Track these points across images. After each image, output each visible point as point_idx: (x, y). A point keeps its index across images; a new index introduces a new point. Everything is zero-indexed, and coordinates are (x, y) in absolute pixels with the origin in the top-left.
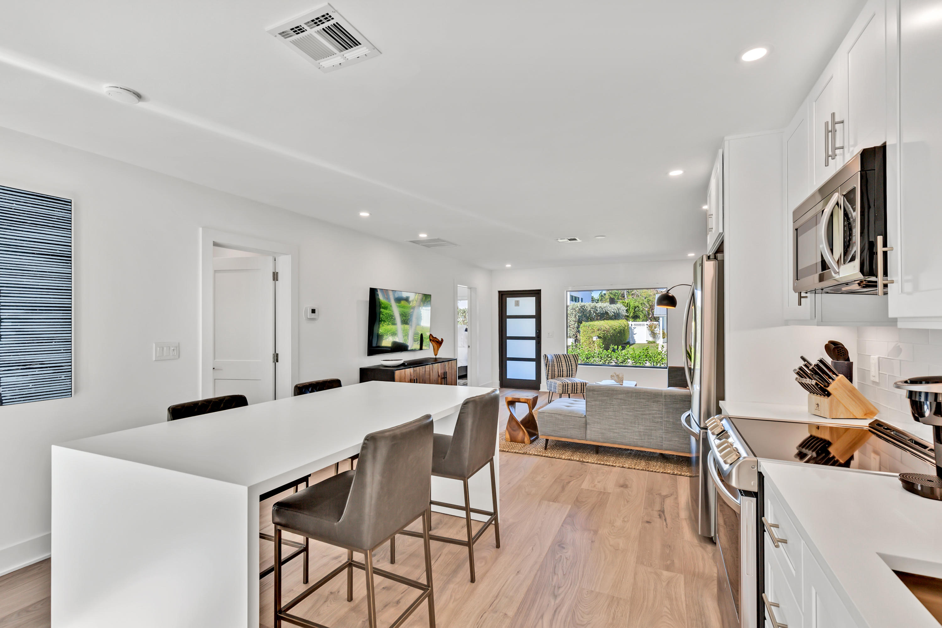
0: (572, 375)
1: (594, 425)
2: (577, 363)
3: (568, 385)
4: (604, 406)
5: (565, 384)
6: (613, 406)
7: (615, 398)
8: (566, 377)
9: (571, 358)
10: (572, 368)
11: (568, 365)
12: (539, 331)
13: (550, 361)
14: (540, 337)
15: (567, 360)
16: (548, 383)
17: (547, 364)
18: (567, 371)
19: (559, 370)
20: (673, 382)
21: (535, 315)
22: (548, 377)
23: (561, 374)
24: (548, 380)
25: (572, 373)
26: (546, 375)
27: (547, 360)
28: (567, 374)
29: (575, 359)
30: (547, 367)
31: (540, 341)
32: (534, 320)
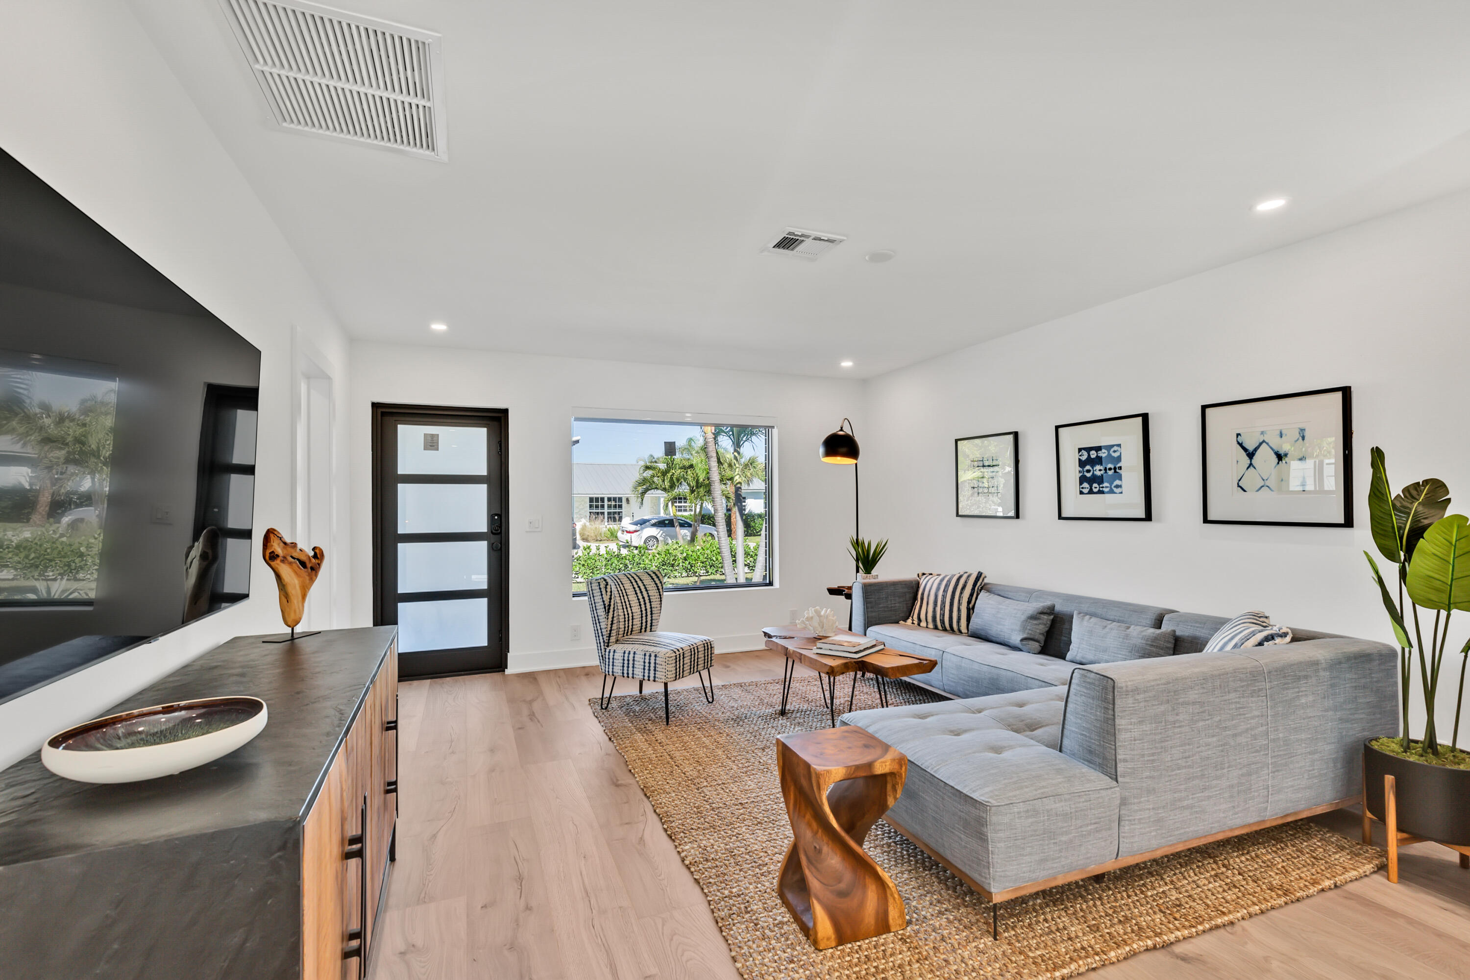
0: (651, 628)
1: (1140, 802)
2: (661, 591)
3: (683, 654)
4: (1161, 733)
6: (1180, 727)
7: (1183, 704)
8: (641, 632)
9: (648, 581)
10: (651, 608)
11: (642, 600)
12: (500, 516)
13: (613, 597)
14: (501, 533)
15: (637, 589)
16: (607, 657)
17: (610, 605)
18: (642, 617)
19: (627, 616)
20: (874, 614)
21: (486, 474)
22: (609, 640)
23: (630, 627)
24: (612, 648)
25: (652, 620)
26: (602, 635)
27: (609, 593)
28: (642, 623)
29: (658, 582)
30: (609, 612)
31: (501, 544)
32: (483, 488)
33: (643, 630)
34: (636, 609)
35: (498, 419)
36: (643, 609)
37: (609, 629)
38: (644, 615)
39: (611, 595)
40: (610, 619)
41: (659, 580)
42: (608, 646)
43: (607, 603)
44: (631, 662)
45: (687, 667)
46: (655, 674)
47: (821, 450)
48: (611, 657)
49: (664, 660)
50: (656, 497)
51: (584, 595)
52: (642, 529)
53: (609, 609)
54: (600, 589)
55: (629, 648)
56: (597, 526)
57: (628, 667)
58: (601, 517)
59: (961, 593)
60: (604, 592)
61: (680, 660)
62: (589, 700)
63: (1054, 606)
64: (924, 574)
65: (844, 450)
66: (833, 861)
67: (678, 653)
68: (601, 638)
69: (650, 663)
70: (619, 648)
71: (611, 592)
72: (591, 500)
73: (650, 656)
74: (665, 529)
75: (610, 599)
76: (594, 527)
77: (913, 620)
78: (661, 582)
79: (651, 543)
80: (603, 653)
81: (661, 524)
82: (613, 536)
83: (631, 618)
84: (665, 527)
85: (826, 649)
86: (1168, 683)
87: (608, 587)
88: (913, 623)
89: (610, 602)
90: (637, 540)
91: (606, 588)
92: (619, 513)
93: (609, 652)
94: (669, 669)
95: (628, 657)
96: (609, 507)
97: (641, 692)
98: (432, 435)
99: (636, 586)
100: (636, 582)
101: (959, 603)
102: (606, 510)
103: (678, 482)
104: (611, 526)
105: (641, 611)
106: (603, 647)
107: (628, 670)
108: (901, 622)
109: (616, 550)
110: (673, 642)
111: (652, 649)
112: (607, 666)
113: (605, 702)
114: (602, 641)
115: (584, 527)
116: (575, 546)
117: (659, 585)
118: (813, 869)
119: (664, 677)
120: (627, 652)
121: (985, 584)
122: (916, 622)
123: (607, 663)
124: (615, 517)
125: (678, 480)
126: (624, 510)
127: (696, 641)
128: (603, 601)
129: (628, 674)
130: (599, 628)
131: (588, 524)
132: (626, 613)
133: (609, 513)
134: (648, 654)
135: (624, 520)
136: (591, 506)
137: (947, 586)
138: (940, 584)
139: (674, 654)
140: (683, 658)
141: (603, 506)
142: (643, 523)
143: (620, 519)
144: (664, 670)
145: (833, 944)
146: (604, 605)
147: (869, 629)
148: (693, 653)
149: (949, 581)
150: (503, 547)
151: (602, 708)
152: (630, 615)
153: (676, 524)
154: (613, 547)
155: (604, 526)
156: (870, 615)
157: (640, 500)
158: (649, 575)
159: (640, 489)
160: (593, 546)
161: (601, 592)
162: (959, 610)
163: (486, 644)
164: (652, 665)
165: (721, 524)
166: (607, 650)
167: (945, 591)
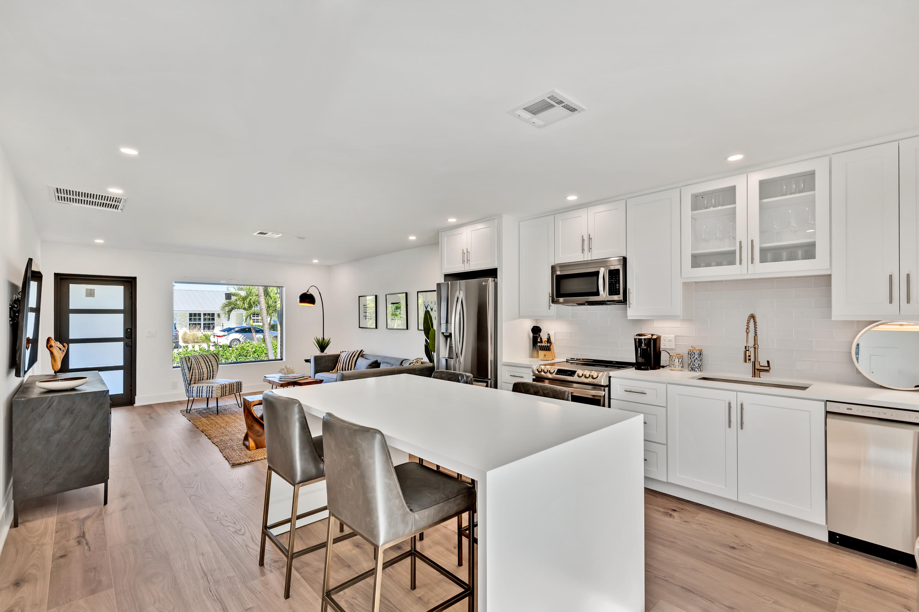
0: (213, 377)
2: (218, 363)
3: (226, 386)
5: (224, 386)
8: (207, 380)
9: (211, 358)
10: (213, 369)
11: (208, 366)
12: (131, 329)
13: (192, 364)
14: (131, 338)
15: (206, 361)
16: (189, 390)
17: (191, 368)
18: (208, 373)
19: (200, 373)
20: (319, 368)
21: (123, 309)
22: (190, 382)
23: (202, 378)
24: (192, 386)
25: (213, 375)
26: (187, 381)
27: (190, 363)
28: (208, 376)
29: (216, 358)
30: (190, 370)
31: (132, 343)
32: (121, 316)
33: (209, 379)
34: (205, 370)
35: (131, 282)
36: (209, 370)
37: (190, 378)
38: (209, 372)
39: (191, 363)
40: (191, 374)
41: (217, 357)
42: (190, 385)
43: (189, 367)
44: (201, 391)
45: (227, 392)
46: (212, 394)
47: (298, 300)
48: (191, 389)
49: (216, 388)
50: (240, 313)
51: (179, 367)
52: (228, 334)
53: (190, 369)
54: (186, 361)
55: (199, 385)
56: (195, 333)
57: (199, 393)
58: (198, 326)
59: (353, 358)
60: (188, 362)
61: (224, 389)
62: (181, 411)
63: (377, 361)
64: (343, 352)
65: (308, 300)
66: (257, 428)
67: (223, 385)
68: (186, 382)
69: (209, 390)
70: (195, 386)
71: (191, 362)
72: (191, 315)
73: (210, 387)
74: (245, 334)
75: (191, 365)
76: (192, 333)
77: (335, 370)
78: (218, 358)
79: (235, 343)
80: (188, 388)
81: (243, 331)
82: (207, 339)
83: (202, 374)
84: (246, 332)
85: (283, 379)
86: (362, 375)
87: (190, 360)
88: (335, 371)
89: (191, 366)
90: (225, 341)
91: (189, 360)
92: (212, 323)
93: (191, 388)
94: (218, 392)
95: (200, 389)
96: (205, 320)
97: (207, 406)
98: (91, 289)
99: (205, 360)
100: (205, 358)
101: (352, 362)
102: (202, 322)
103: (254, 304)
104: (206, 333)
105: (208, 371)
106: (187, 386)
107: (199, 394)
108: (331, 371)
109: (206, 348)
110: (221, 382)
111: (210, 385)
112: (189, 394)
113: (188, 411)
114: (187, 383)
115: (185, 334)
116: (177, 347)
117: (217, 359)
118: (250, 430)
119: (216, 395)
120: (199, 387)
121: (363, 354)
122: (336, 371)
123: (189, 392)
124: (209, 326)
125: (254, 303)
126: (215, 322)
127: (233, 381)
128: (188, 366)
129: (199, 396)
130: (185, 378)
131: (188, 331)
132: (200, 371)
133: (204, 324)
134: (209, 387)
135: (215, 328)
136: (190, 319)
137: (348, 356)
138: (346, 355)
139: (221, 386)
140: (226, 388)
141: (200, 319)
142: (229, 330)
143: (213, 328)
144: (216, 393)
145: (255, 449)
146: (188, 367)
147: (316, 374)
148: (231, 386)
149: (350, 354)
150: (133, 345)
151: (187, 412)
152: (202, 372)
153: (253, 331)
154: (205, 346)
155: (200, 333)
156: (317, 369)
157: (227, 315)
158: (212, 355)
159: (227, 309)
160: (190, 346)
161: (187, 362)
162: (351, 365)
163: (122, 393)
164: (211, 391)
165: (267, 331)
166: (190, 387)
167: (347, 358)
